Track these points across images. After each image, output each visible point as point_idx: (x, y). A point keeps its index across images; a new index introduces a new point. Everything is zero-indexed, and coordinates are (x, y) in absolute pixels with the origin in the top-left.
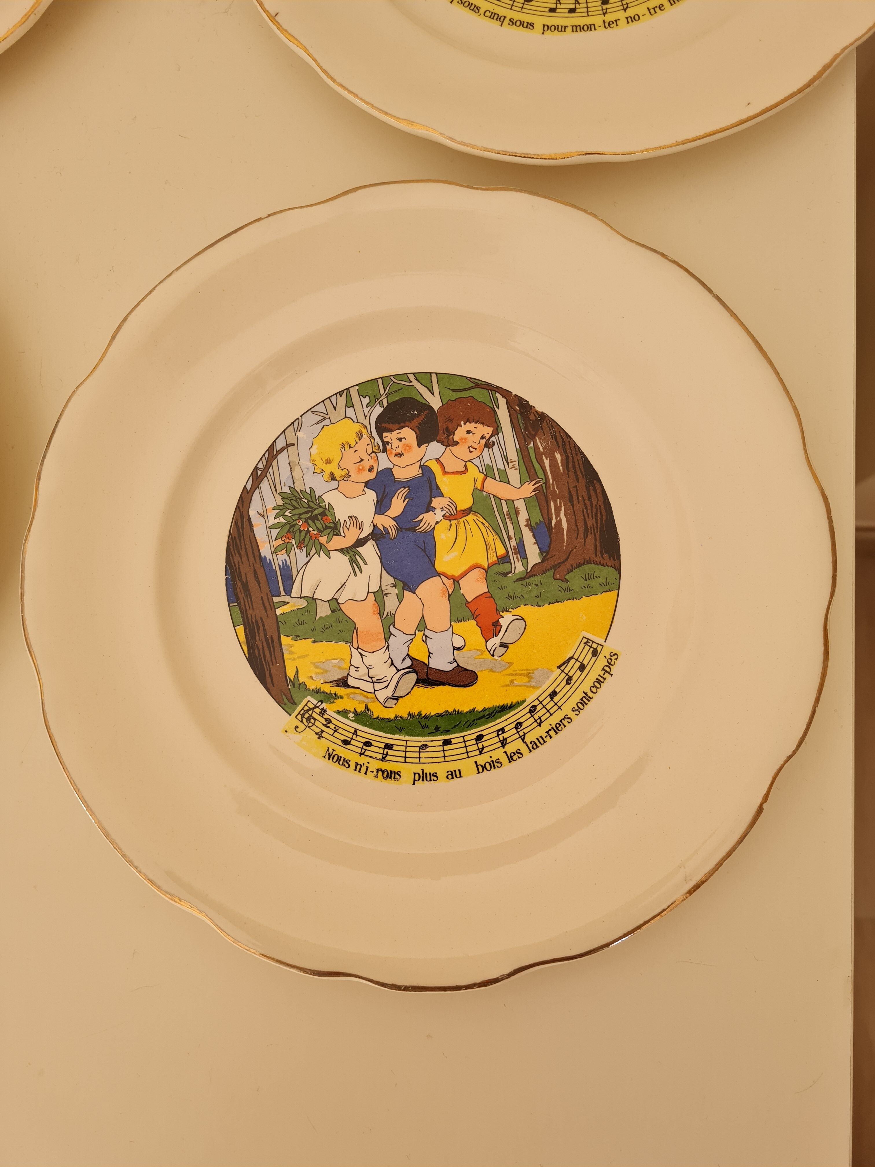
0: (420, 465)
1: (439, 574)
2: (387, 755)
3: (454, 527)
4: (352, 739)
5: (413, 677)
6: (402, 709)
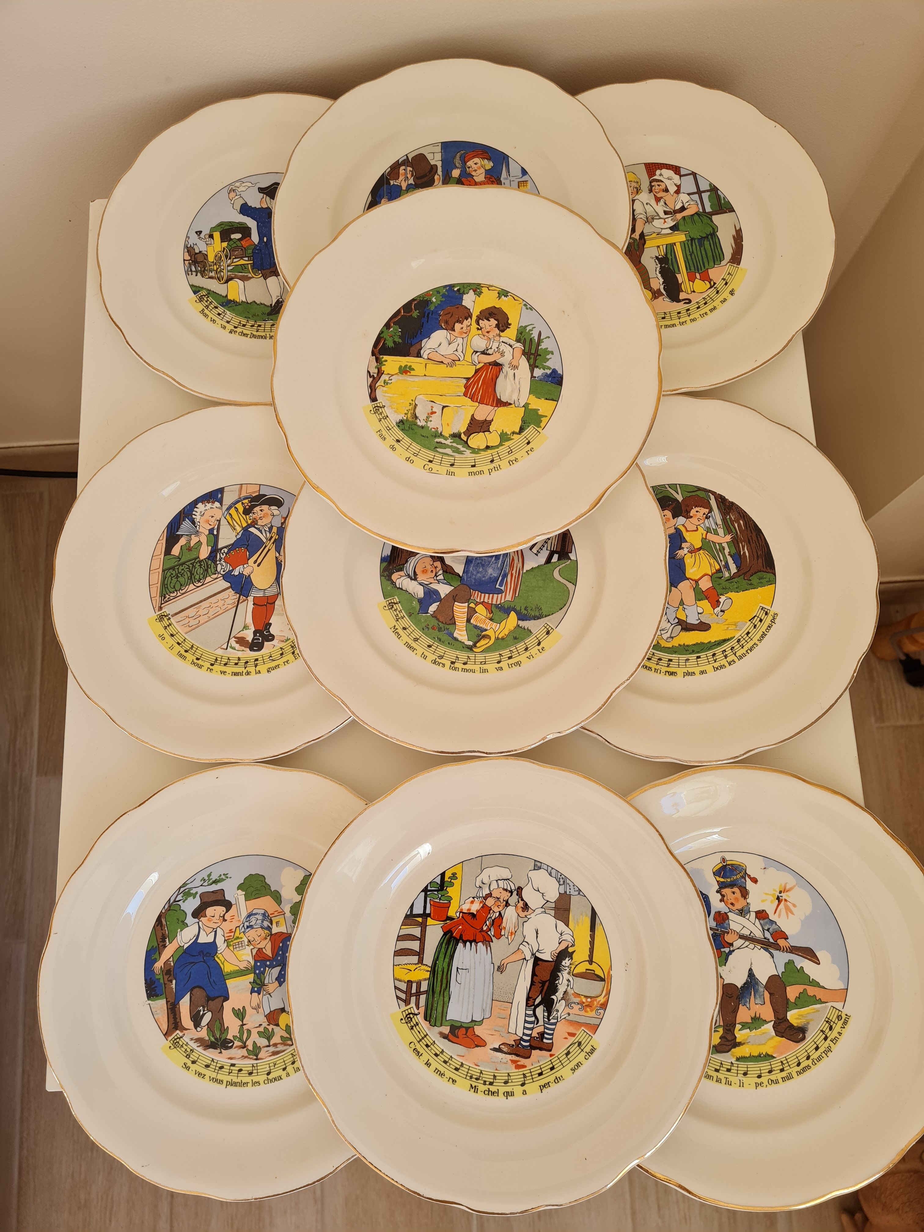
0: (675, 528)
1: (688, 579)
2: (670, 664)
3: (693, 556)
4: (652, 657)
5: (680, 627)
6: (675, 643)
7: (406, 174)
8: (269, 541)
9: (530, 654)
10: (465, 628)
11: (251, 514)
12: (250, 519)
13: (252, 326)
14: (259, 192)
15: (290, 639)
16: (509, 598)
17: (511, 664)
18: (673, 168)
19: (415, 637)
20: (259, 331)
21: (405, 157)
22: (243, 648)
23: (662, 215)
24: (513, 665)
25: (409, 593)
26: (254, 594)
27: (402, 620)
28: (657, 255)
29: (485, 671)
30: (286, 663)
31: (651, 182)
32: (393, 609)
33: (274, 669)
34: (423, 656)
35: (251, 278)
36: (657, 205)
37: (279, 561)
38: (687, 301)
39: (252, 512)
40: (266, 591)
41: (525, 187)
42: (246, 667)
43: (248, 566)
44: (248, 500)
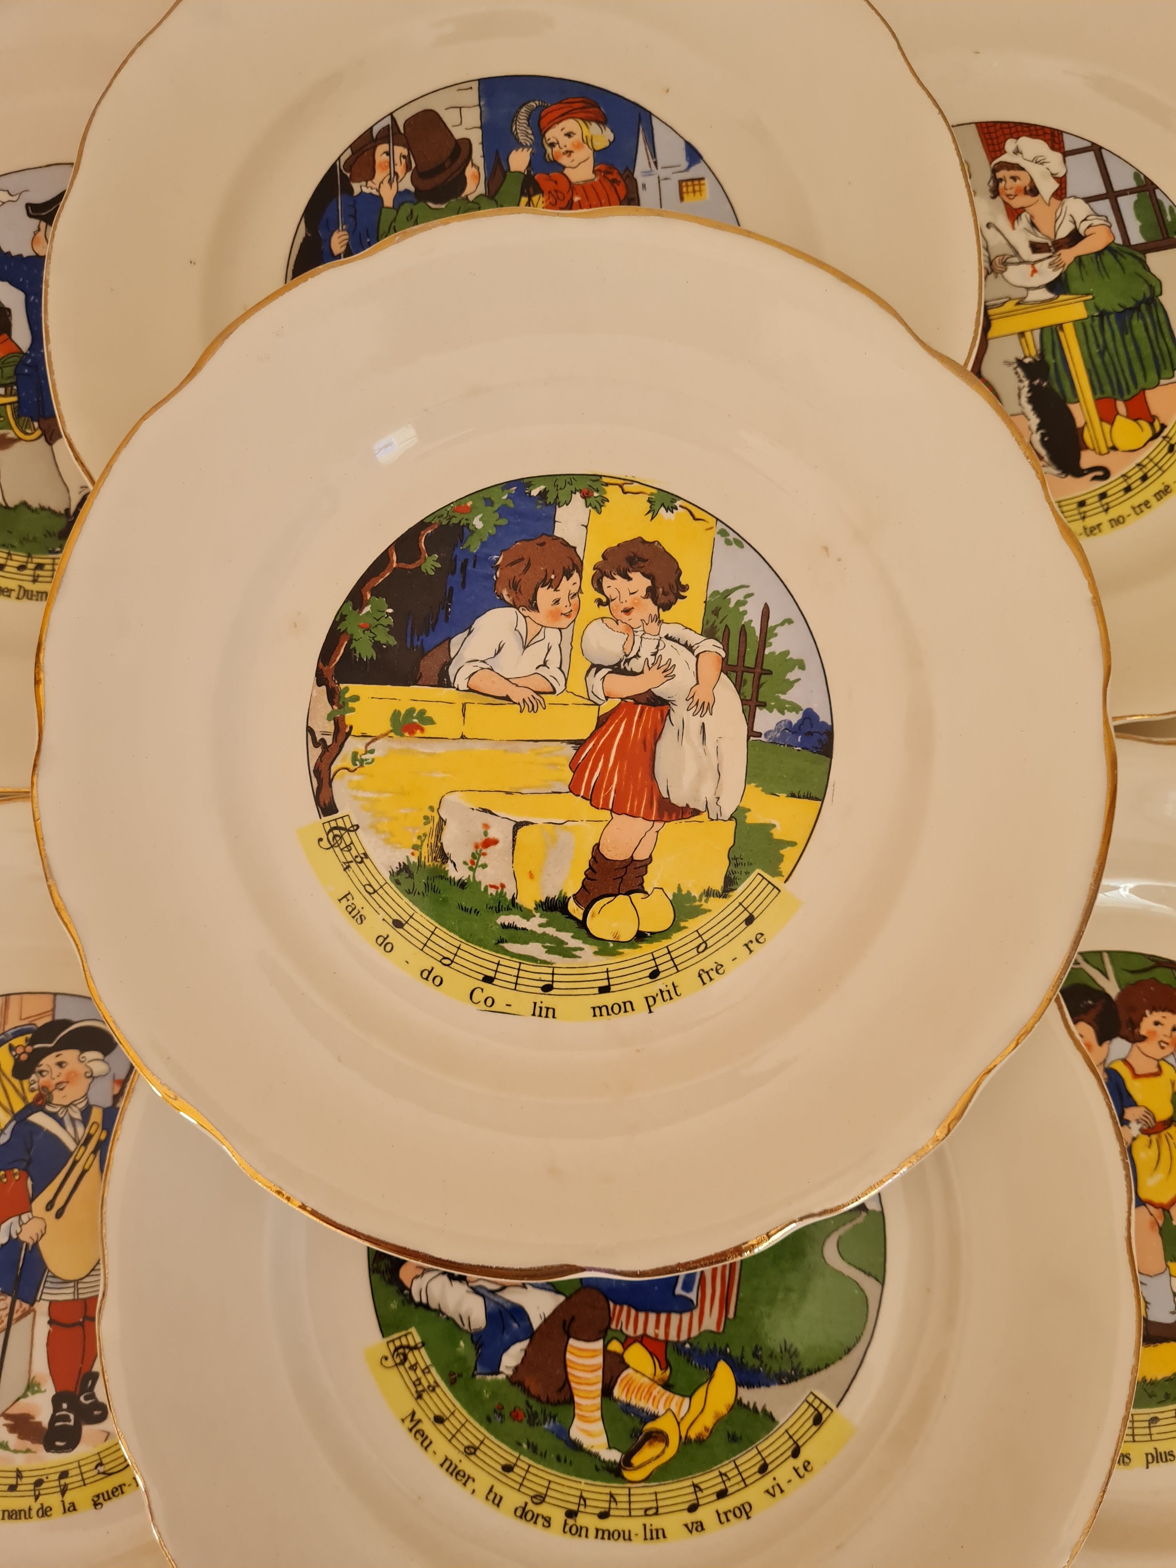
0: (1105, 1069)
1: (1142, 1204)
3: (1152, 1144)
7: (391, 164)
8: (83, 1149)
9: (774, 1483)
10: (598, 1414)
11: (34, 1077)
12: (32, 1090)
13: (22, 568)
14: (29, 215)
16: (710, 1323)
17: (726, 1514)
18: (1045, 133)
19: (467, 1443)
20: (40, 579)
21: (388, 121)
22: (28, 1444)
23: (1026, 252)
24: (731, 1516)
25: (448, 1318)
26: (49, 1294)
27: (433, 1395)
28: (1021, 356)
29: (658, 1534)
31: (994, 171)
32: (407, 1365)
33: (109, 1498)
34: (491, 1496)
35: (12, 441)
36: (1013, 228)
38: (1100, 473)
39: (38, 1069)
40: (80, 1286)
41: (698, 194)
42: (39, 1494)
43: (31, 1217)
44: (27, 1040)
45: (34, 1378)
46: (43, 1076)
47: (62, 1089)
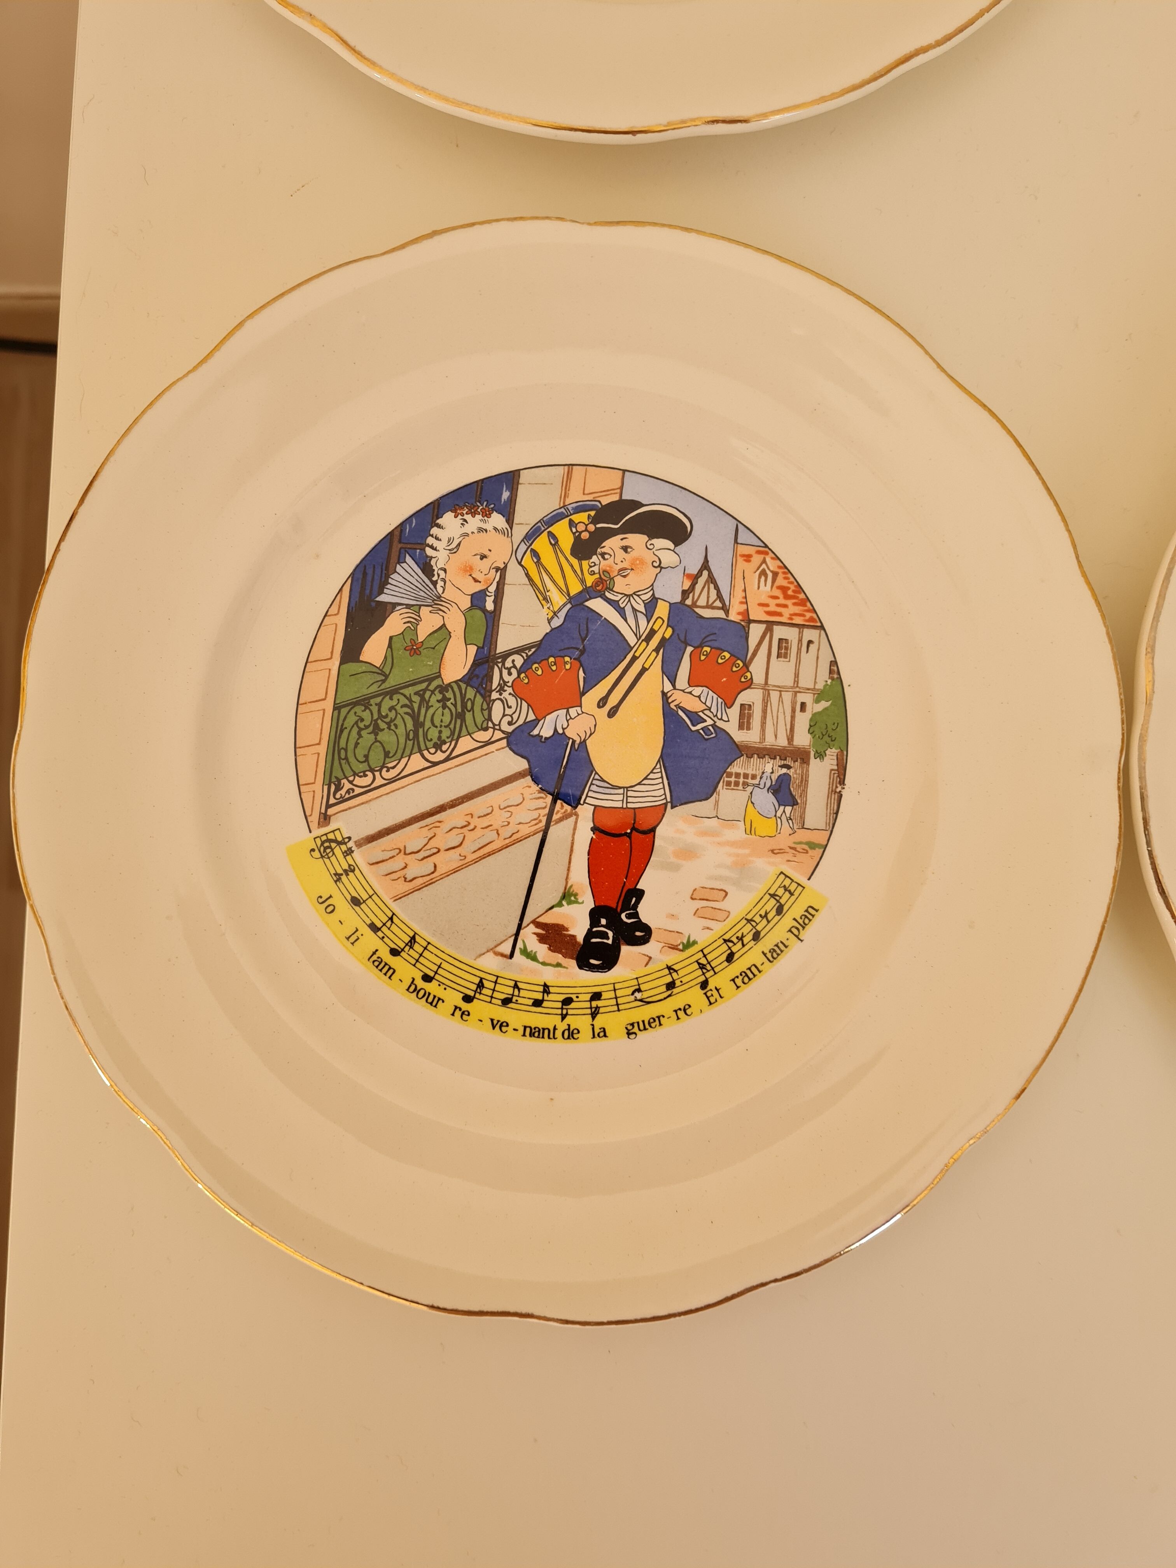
8: (644, 644)
11: (594, 559)
12: (593, 573)
15: (695, 943)
22: (558, 958)
26: (595, 798)
30: (681, 1014)
33: (645, 1029)
37: (672, 706)
40: (630, 793)
42: (567, 1014)
43: (580, 712)
44: (589, 516)
45: (571, 886)
46: (604, 559)
47: (625, 576)
